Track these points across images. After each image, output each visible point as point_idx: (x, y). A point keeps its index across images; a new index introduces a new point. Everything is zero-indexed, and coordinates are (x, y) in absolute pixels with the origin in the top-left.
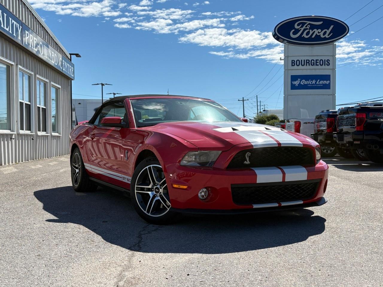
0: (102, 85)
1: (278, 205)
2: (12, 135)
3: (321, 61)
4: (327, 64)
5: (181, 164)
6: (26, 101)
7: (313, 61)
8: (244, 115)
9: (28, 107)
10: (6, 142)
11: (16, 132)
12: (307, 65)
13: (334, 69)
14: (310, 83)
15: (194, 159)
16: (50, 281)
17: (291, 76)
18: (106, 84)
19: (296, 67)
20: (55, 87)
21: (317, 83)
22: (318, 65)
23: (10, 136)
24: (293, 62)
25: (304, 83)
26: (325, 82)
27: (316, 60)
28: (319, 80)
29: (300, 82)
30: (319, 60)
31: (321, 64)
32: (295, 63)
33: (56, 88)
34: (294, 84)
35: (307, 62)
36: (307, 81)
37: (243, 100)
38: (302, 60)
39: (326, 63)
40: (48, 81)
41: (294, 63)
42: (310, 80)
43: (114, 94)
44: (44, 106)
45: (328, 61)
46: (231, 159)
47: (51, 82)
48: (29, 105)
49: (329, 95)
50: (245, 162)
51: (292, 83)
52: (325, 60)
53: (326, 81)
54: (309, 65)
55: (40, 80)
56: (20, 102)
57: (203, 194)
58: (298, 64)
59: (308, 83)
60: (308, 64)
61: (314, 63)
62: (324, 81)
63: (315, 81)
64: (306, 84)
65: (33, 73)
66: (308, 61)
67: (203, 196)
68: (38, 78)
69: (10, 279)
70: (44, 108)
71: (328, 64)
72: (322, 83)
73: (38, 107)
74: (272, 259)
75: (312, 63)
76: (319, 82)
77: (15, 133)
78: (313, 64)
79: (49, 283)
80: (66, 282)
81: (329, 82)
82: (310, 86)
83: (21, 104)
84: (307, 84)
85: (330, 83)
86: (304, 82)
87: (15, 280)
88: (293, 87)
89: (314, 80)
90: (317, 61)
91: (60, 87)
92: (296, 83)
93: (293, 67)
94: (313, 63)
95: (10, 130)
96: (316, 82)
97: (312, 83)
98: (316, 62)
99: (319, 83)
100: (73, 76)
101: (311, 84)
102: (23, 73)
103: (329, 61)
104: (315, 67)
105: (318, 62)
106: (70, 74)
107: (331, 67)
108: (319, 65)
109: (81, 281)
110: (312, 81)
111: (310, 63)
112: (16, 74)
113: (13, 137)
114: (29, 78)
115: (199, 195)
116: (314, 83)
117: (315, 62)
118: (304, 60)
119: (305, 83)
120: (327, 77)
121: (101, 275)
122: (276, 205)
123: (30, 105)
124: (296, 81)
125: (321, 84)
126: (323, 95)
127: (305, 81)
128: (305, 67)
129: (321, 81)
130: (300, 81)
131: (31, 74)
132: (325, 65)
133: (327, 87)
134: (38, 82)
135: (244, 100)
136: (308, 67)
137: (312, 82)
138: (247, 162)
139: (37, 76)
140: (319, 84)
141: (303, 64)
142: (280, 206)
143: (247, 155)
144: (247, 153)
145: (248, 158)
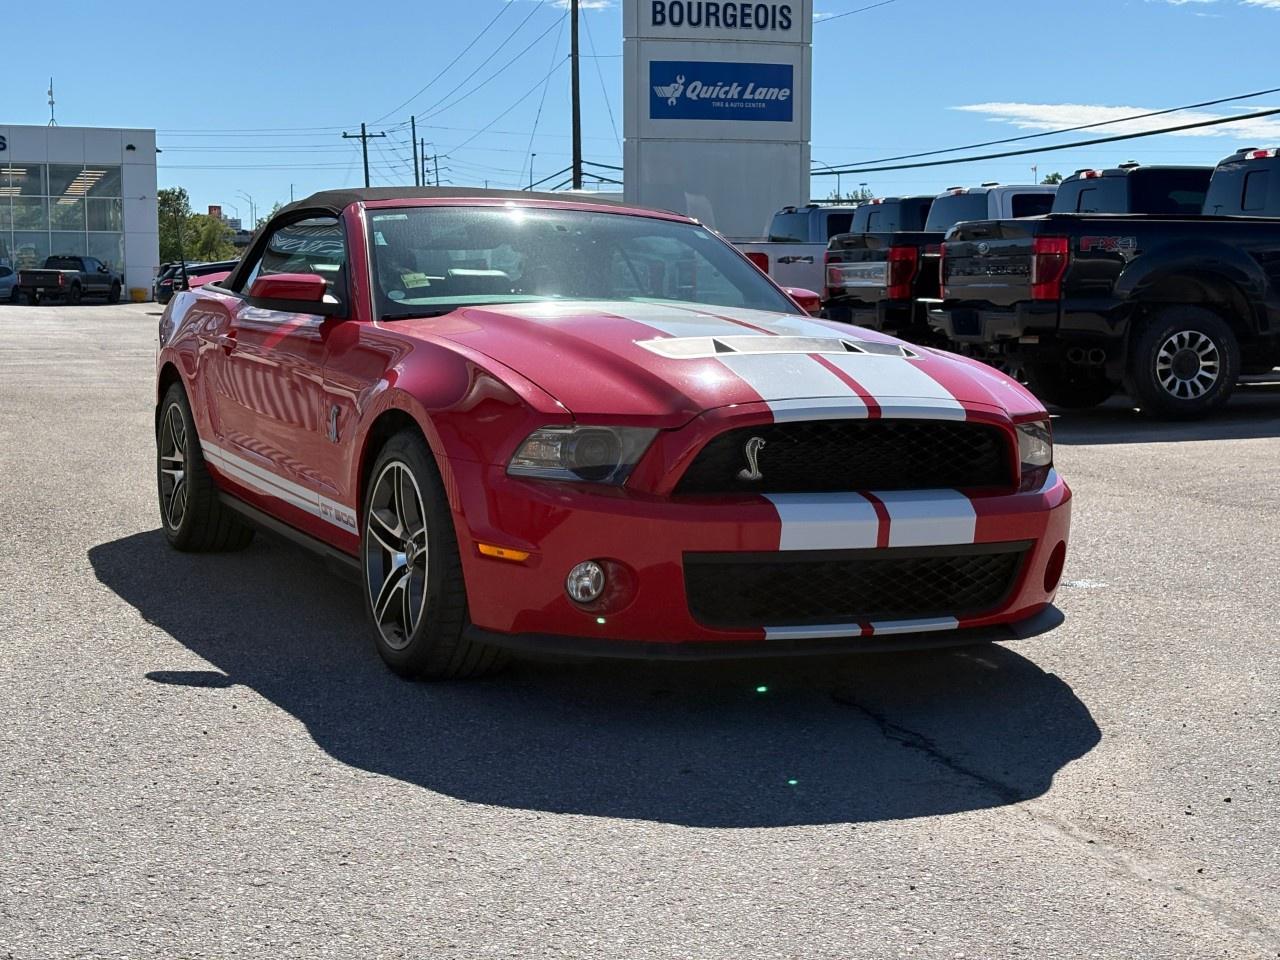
1: (860, 630)
3: (762, 12)
4: (781, 23)
5: (509, 471)
7: (730, 11)
12: (708, 24)
13: (804, 45)
14: (722, 96)
15: (559, 455)
17: (653, 64)
19: (667, 29)
21: (747, 96)
22: (749, 25)
24: (659, 8)
25: (698, 96)
26: (774, 94)
27: (744, 6)
28: (751, 85)
29: (685, 90)
30: (754, 7)
31: (761, 21)
32: (667, 12)
34: (663, 98)
35: (708, 14)
36: (711, 88)
37: (364, 136)
38: (690, 4)
39: (779, 18)
41: (661, 12)
42: (720, 84)
45: (785, 11)
46: (690, 460)
49: (786, 143)
50: (745, 472)
51: (653, 94)
52: (774, 7)
53: (777, 90)
54: (717, 24)
57: (586, 582)
58: (676, 18)
59: (714, 96)
60: (713, 20)
61: (734, 16)
62: (771, 90)
63: (739, 88)
64: (705, 98)
66: (712, 9)
67: (585, 591)
71: (785, 24)
72: (761, 97)
75: (728, 16)
76: (753, 92)
78: (730, 21)
81: (788, 93)
82: (718, 108)
84: (710, 100)
85: (790, 97)
86: (698, 90)
88: (660, 109)
89: (735, 85)
90: (747, 11)
92: (671, 92)
93: (656, 27)
94: (732, 16)
96: (741, 93)
97: (729, 96)
98: (744, 15)
99: (751, 97)
101: (724, 100)
103: (789, 11)
104: (738, 32)
105: (749, 15)
107: (793, 34)
108: (754, 26)
110: (727, 88)
111: (721, 14)
115: (572, 584)
116: (736, 97)
117: (739, 14)
118: (699, 4)
119: (702, 96)
120: (781, 76)
122: (854, 631)
124: (668, 85)
125: (759, 101)
126: (768, 142)
127: (703, 86)
128: (702, 31)
129: (761, 89)
130: (686, 85)
132: (774, 26)
133: (781, 111)
135: (367, 134)
136: (713, 31)
137: (726, 93)
138: (752, 473)
140: (753, 100)
141: (694, 19)
142: (868, 637)
143: (753, 448)
144: (753, 439)
145: (753, 461)
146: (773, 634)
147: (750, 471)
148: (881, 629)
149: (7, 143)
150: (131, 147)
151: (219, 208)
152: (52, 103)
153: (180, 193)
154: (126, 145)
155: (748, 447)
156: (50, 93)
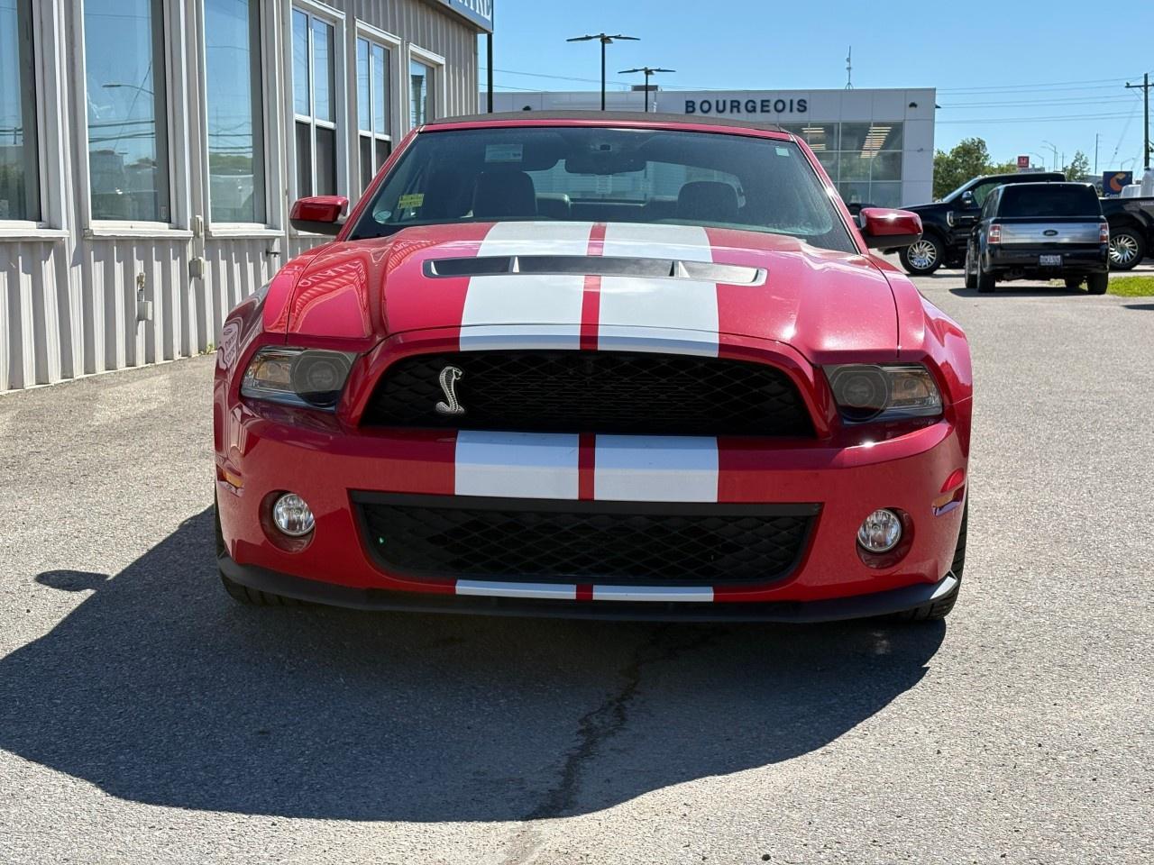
0: (605, 40)
1: (576, 593)
2: (270, 240)
5: (244, 392)
6: (319, 119)
8: (1147, 145)
9: (328, 138)
10: (250, 266)
11: (285, 229)
15: (290, 378)
16: (272, 846)
18: (615, 37)
20: (423, 62)
23: (265, 243)
33: (429, 64)
37: (1146, 86)
40: (396, 41)
43: (648, 72)
44: (386, 134)
46: (371, 388)
47: (407, 45)
48: (329, 133)
50: (441, 405)
55: (370, 39)
56: (297, 122)
65: (342, 16)
68: (362, 32)
69: (143, 828)
70: (385, 141)
73: (361, 137)
74: (1110, 808)
77: (281, 233)
79: (266, 855)
80: (326, 855)
83: (303, 128)
87: (157, 833)
91: (441, 60)
95: (265, 223)
100: (489, 18)
102: (308, 15)
106: (478, 11)
109: (378, 855)
112: (283, 23)
113: (276, 247)
114: (331, 33)
121: (454, 832)
122: (568, 593)
123: (333, 132)
131: (336, 20)
134: (360, 46)
135: (1149, 83)
138: (450, 407)
139: (360, 24)
142: (584, 602)
143: (448, 378)
144: (448, 368)
145: (450, 393)
146: (464, 588)
147: (448, 404)
148: (601, 593)
149: (807, 105)
150: (913, 105)
151: (1028, 158)
152: (849, 69)
153: (979, 143)
154: (909, 103)
155: (443, 377)
156: (848, 60)
